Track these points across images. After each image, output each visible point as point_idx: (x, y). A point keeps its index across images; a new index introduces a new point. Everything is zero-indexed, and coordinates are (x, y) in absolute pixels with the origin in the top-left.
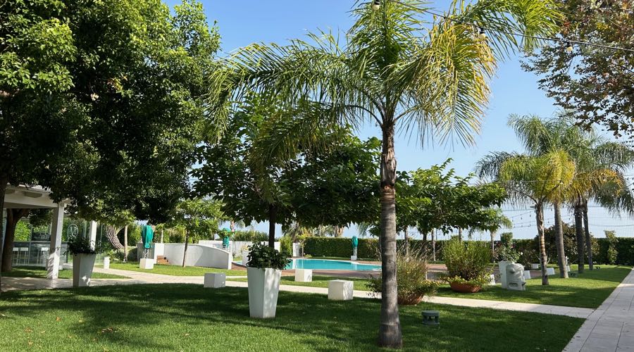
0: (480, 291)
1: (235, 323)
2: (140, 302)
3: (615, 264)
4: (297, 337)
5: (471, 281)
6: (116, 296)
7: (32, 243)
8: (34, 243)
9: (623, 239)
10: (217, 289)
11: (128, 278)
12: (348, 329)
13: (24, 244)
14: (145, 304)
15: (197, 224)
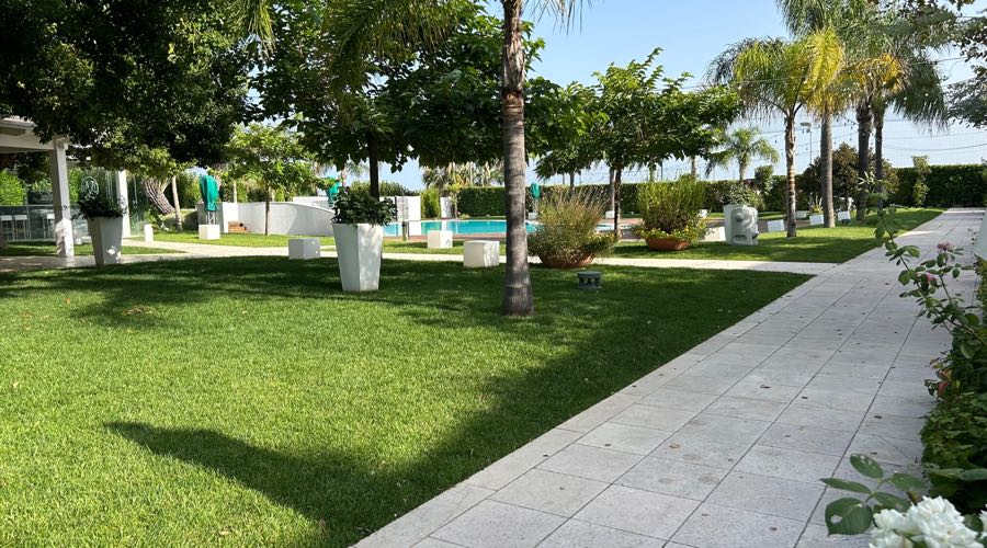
0: (688, 248)
1: (316, 298)
2: (188, 279)
3: (922, 206)
4: (396, 310)
5: (675, 233)
6: (156, 273)
7: (31, 209)
8: (36, 208)
9: (938, 167)
10: (306, 261)
11: (180, 252)
12: (470, 299)
13: (19, 210)
14: (196, 281)
15: (280, 169)
